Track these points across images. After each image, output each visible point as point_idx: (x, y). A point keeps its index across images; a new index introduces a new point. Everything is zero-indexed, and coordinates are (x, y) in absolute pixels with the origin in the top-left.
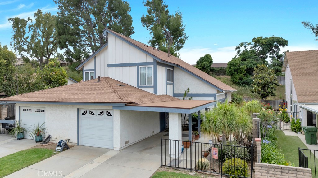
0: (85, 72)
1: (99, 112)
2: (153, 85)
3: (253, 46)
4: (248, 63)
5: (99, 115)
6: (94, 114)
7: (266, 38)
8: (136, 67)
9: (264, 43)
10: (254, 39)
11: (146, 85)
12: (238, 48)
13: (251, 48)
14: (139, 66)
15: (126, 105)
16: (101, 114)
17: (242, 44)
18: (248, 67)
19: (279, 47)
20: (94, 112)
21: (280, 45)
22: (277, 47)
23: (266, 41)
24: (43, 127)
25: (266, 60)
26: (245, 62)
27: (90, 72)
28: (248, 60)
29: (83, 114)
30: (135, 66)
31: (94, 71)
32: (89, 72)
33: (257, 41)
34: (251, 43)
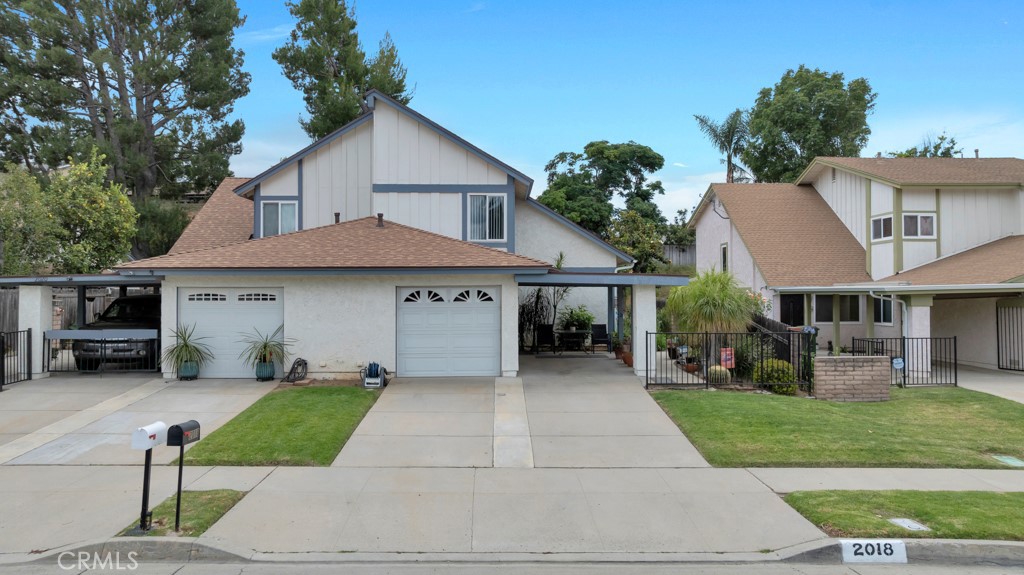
0: (262, 202)
1: (456, 293)
2: (505, 240)
3: (586, 163)
4: (583, 206)
5: (456, 299)
6: (441, 300)
7: (616, 147)
8: (460, 195)
9: (612, 158)
10: (591, 145)
11: (488, 240)
12: (552, 166)
13: (583, 168)
14: (469, 194)
15: (550, 272)
16: (463, 297)
17: (562, 157)
18: (584, 216)
19: (640, 170)
20: (442, 293)
21: (645, 166)
22: (636, 172)
23: (616, 152)
24: (277, 339)
25: (609, 202)
26: (575, 204)
27: (280, 202)
28: (584, 199)
29: (407, 300)
30: (457, 192)
31: (296, 202)
32: (277, 204)
33: (597, 152)
34: (581, 156)
